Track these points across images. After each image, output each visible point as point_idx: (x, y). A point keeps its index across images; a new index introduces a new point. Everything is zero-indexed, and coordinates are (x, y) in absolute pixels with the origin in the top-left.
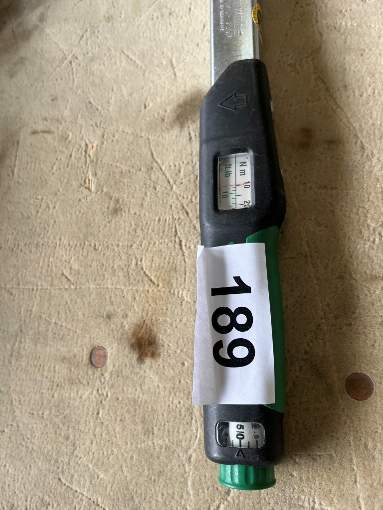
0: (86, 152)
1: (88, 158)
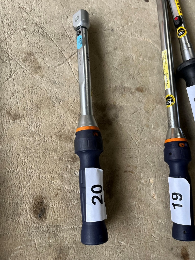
0: (150, 182)
1: (151, 185)
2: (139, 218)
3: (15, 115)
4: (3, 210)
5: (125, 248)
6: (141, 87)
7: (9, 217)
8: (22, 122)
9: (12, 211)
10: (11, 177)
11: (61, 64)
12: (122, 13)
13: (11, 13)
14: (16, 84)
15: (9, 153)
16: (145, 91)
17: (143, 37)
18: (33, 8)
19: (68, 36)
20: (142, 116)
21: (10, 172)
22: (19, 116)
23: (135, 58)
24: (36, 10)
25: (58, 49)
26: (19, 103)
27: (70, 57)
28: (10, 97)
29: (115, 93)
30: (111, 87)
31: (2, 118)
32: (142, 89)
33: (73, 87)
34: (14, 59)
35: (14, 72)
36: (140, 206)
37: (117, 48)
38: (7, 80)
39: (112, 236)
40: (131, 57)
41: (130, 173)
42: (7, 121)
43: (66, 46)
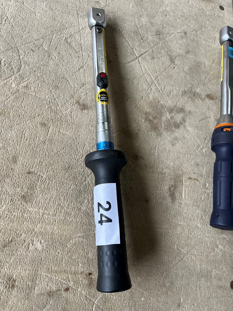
2: (202, 229)
3: (84, 105)
4: (66, 195)
5: (185, 257)
6: (212, 95)
7: (71, 203)
8: (90, 112)
9: (74, 197)
10: (76, 164)
11: (131, 61)
12: (196, 18)
13: (86, 6)
14: (87, 75)
15: (75, 141)
16: (216, 99)
17: (216, 44)
18: (107, 4)
19: (140, 34)
20: (210, 124)
21: (75, 159)
22: (88, 107)
23: (207, 64)
24: (110, 6)
25: (129, 47)
26: (88, 94)
27: (141, 55)
28: (80, 87)
29: (184, 96)
30: (181, 90)
31: (71, 106)
32: (213, 97)
33: (142, 85)
34: (86, 50)
35: (86, 64)
36: (203, 216)
37: (189, 51)
38: (79, 70)
39: (172, 241)
40: (203, 63)
41: (195, 181)
42: (75, 110)
43: (137, 44)
